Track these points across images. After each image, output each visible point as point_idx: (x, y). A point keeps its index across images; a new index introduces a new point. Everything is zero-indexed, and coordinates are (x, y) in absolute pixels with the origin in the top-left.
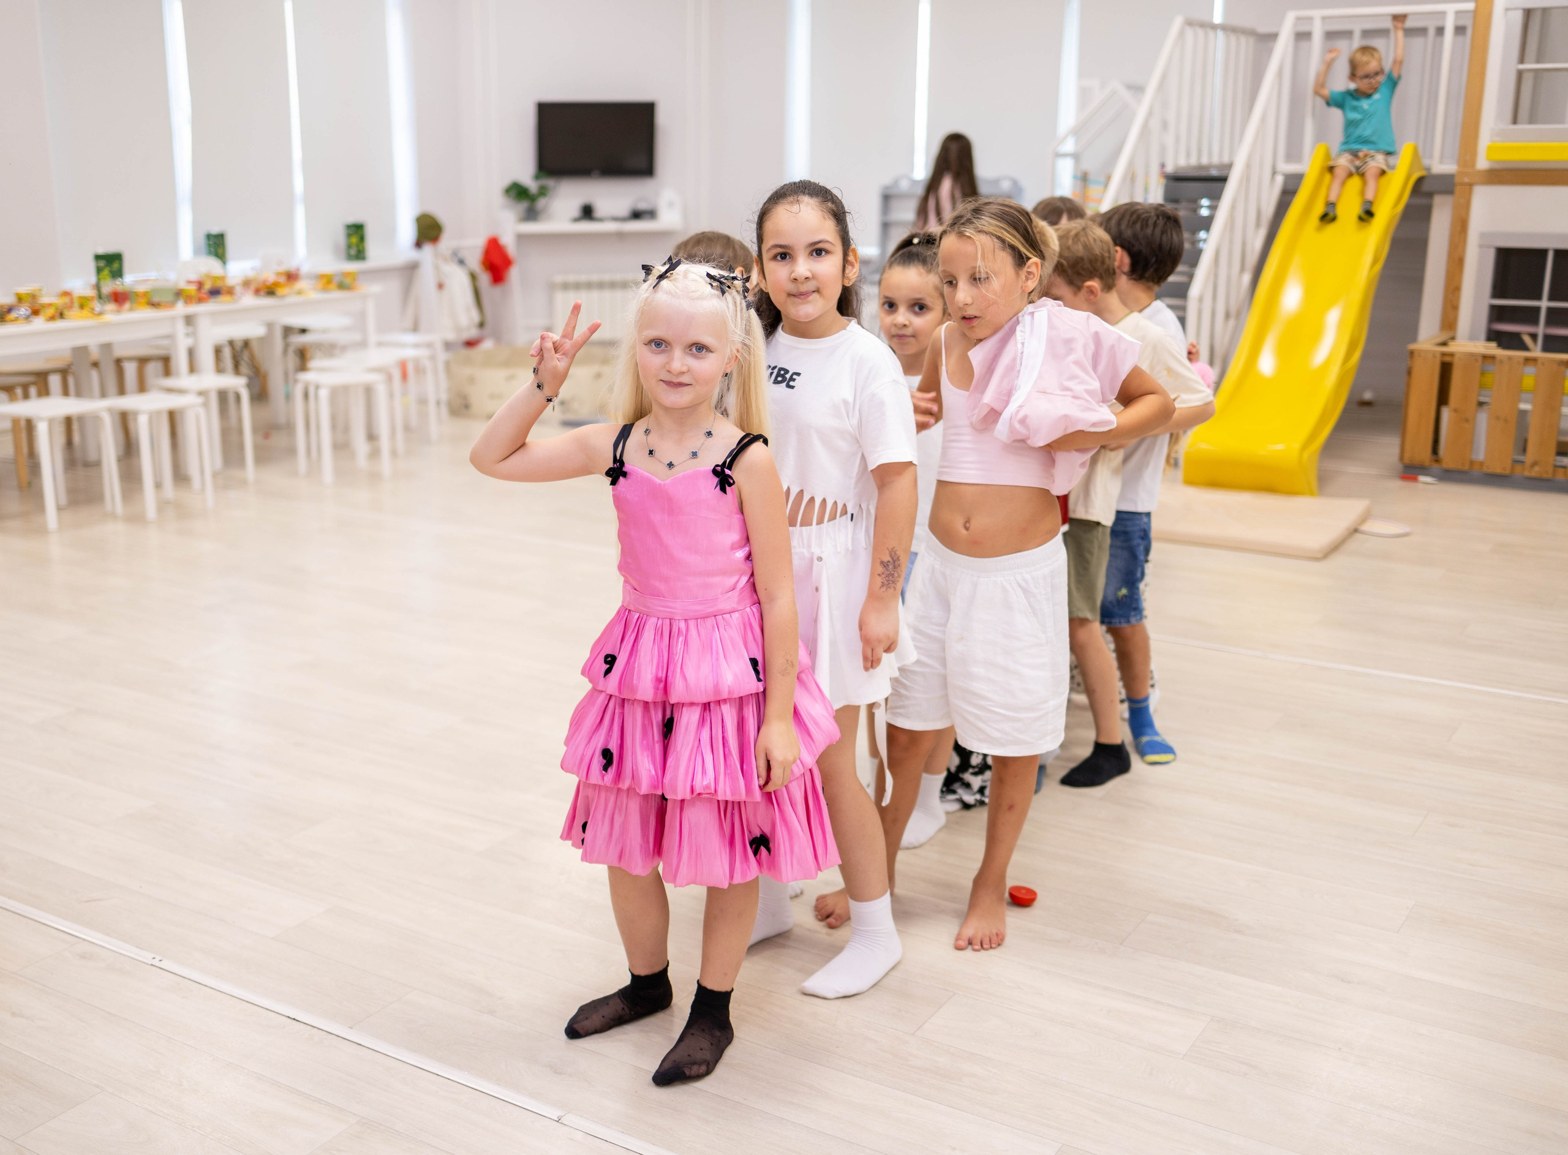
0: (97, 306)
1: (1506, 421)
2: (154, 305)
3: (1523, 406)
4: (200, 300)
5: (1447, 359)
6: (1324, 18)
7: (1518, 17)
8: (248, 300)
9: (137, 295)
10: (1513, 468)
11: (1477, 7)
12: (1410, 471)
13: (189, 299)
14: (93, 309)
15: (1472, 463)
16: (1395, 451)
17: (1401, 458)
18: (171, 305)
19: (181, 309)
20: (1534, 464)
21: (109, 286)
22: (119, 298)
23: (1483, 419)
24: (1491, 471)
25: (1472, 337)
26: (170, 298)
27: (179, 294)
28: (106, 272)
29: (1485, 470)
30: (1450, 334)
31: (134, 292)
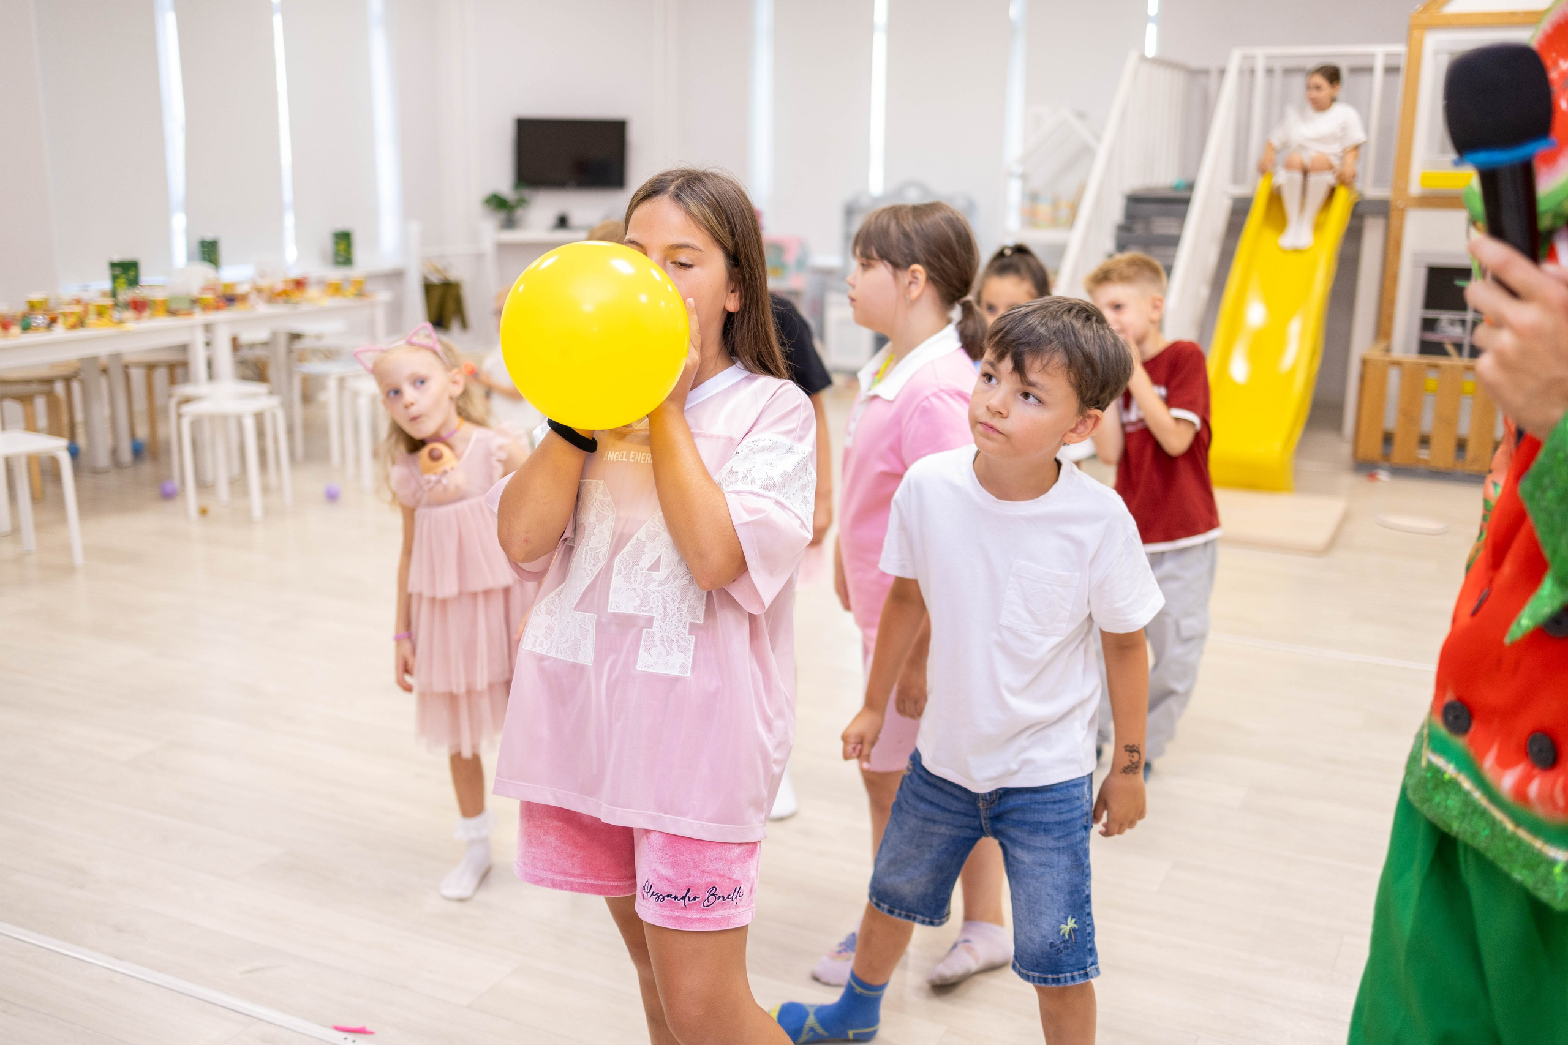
0: (116, 315)
1: (1449, 422)
2: (172, 313)
4: (217, 308)
6: (1266, 56)
8: (263, 308)
9: (155, 303)
10: (1455, 466)
13: (206, 307)
14: (111, 316)
17: (1355, 458)
18: (189, 313)
19: (200, 317)
21: (126, 294)
22: (139, 306)
25: (1406, 349)
26: (185, 306)
27: (195, 302)
28: (122, 280)
31: (153, 301)
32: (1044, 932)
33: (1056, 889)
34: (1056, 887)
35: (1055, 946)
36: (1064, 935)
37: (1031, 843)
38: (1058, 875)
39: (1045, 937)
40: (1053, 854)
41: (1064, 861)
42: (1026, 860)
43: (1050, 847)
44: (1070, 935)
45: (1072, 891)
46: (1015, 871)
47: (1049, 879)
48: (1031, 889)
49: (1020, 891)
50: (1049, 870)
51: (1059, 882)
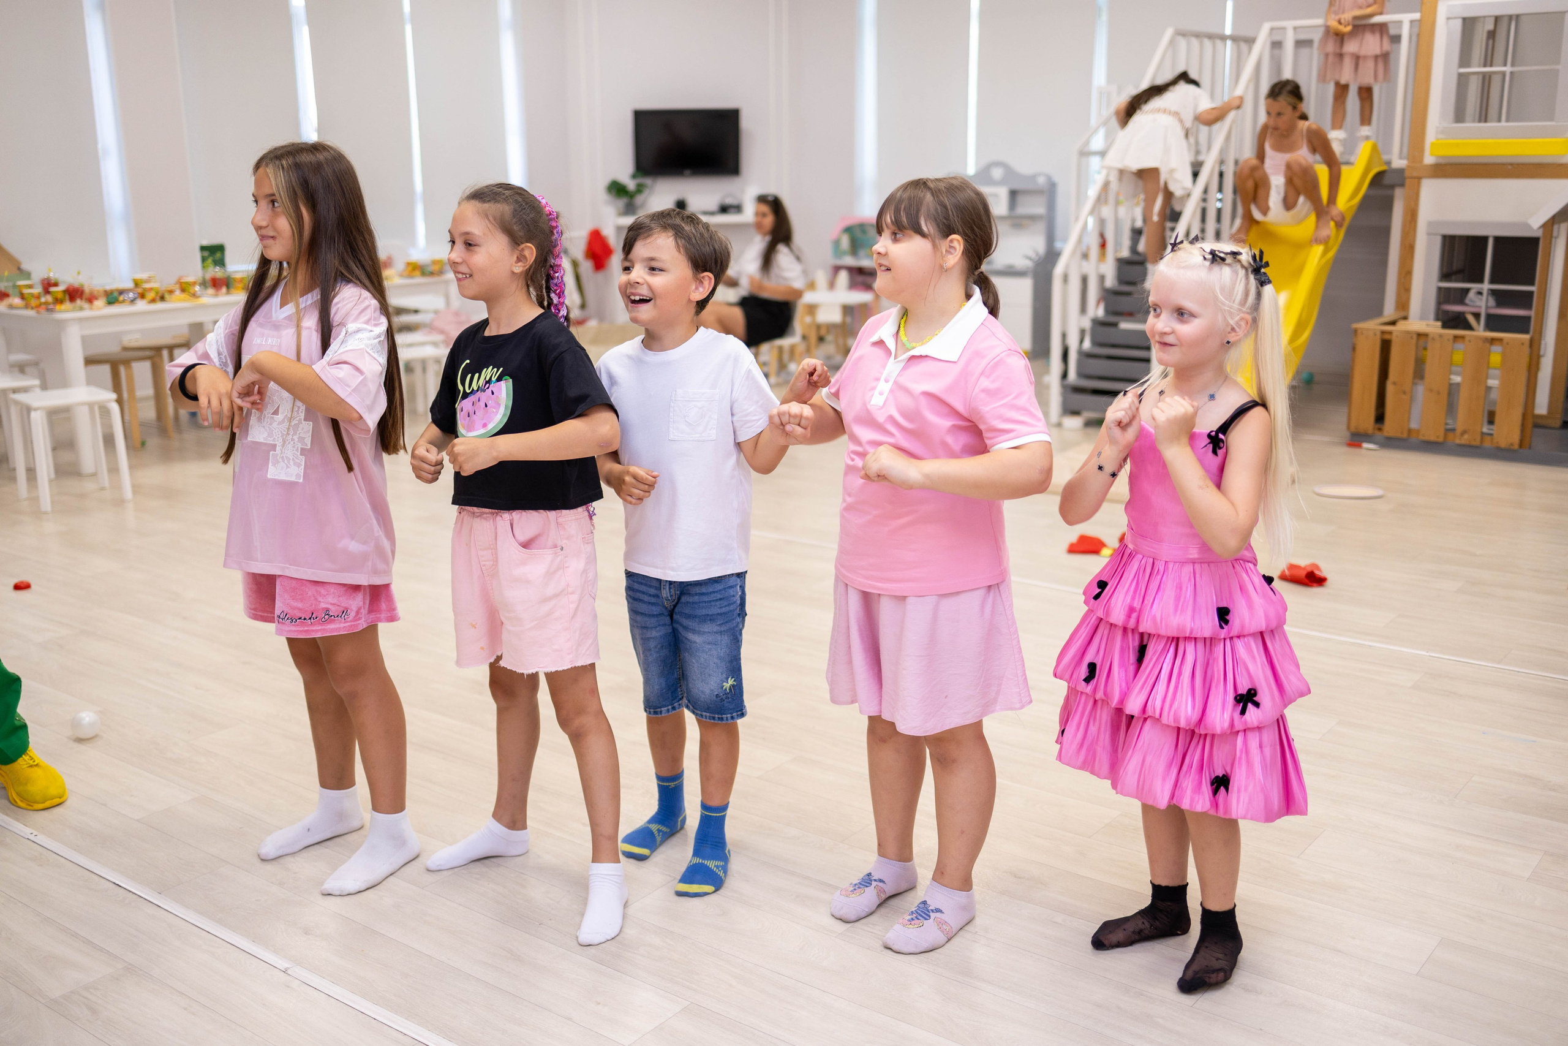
1: (1439, 393)
3: (1457, 379)
5: (1387, 337)
6: (1295, 28)
7: (1458, 25)
10: (1445, 436)
11: (1421, 16)
12: (1356, 439)
15: (1410, 431)
16: (1345, 419)
17: (1348, 427)
20: (1464, 432)
22: (219, 283)
23: (1420, 389)
24: (1427, 438)
25: (1423, 317)
29: (1421, 438)
30: (1402, 314)
32: (712, 688)
33: (720, 659)
34: (720, 658)
35: (720, 697)
36: (726, 689)
37: (702, 630)
38: (721, 650)
39: (712, 690)
40: (717, 635)
41: (726, 639)
42: (698, 641)
43: (715, 630)
44: (730, 689)
45: (732, 660)
46: (689, 648)
47: (715, 652)
48: (702, 660)
49: (694, 661)
50: (714, 646)
51: (722, 654)
